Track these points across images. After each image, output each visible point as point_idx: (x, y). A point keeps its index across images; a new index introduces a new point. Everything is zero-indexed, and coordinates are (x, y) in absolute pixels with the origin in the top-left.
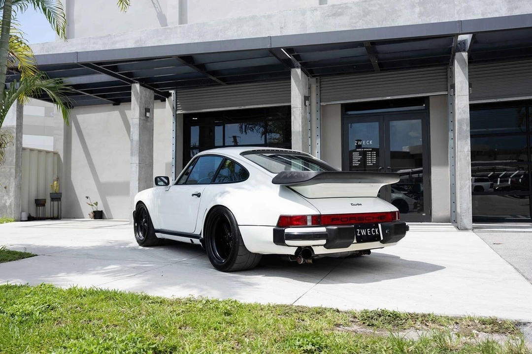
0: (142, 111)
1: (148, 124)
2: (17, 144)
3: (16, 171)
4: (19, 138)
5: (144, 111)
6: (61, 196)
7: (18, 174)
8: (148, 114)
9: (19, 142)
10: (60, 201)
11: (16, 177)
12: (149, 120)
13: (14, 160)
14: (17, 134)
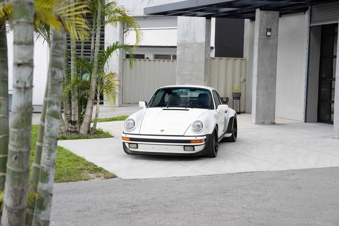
0: (262, 31)
1: (270, 41)
2: (206, 56)
3: (205, 76)
4: (208, 51)
5: (266, 31)
6: (240, 96)
7: (207, 78)
8: (269, 34)
9: (207, 55)
10: (240, 99)
11: (205, 81)
12: (271, 37)
13: (204, 68)
14: (205, 48)
